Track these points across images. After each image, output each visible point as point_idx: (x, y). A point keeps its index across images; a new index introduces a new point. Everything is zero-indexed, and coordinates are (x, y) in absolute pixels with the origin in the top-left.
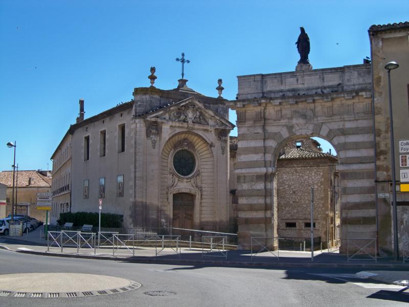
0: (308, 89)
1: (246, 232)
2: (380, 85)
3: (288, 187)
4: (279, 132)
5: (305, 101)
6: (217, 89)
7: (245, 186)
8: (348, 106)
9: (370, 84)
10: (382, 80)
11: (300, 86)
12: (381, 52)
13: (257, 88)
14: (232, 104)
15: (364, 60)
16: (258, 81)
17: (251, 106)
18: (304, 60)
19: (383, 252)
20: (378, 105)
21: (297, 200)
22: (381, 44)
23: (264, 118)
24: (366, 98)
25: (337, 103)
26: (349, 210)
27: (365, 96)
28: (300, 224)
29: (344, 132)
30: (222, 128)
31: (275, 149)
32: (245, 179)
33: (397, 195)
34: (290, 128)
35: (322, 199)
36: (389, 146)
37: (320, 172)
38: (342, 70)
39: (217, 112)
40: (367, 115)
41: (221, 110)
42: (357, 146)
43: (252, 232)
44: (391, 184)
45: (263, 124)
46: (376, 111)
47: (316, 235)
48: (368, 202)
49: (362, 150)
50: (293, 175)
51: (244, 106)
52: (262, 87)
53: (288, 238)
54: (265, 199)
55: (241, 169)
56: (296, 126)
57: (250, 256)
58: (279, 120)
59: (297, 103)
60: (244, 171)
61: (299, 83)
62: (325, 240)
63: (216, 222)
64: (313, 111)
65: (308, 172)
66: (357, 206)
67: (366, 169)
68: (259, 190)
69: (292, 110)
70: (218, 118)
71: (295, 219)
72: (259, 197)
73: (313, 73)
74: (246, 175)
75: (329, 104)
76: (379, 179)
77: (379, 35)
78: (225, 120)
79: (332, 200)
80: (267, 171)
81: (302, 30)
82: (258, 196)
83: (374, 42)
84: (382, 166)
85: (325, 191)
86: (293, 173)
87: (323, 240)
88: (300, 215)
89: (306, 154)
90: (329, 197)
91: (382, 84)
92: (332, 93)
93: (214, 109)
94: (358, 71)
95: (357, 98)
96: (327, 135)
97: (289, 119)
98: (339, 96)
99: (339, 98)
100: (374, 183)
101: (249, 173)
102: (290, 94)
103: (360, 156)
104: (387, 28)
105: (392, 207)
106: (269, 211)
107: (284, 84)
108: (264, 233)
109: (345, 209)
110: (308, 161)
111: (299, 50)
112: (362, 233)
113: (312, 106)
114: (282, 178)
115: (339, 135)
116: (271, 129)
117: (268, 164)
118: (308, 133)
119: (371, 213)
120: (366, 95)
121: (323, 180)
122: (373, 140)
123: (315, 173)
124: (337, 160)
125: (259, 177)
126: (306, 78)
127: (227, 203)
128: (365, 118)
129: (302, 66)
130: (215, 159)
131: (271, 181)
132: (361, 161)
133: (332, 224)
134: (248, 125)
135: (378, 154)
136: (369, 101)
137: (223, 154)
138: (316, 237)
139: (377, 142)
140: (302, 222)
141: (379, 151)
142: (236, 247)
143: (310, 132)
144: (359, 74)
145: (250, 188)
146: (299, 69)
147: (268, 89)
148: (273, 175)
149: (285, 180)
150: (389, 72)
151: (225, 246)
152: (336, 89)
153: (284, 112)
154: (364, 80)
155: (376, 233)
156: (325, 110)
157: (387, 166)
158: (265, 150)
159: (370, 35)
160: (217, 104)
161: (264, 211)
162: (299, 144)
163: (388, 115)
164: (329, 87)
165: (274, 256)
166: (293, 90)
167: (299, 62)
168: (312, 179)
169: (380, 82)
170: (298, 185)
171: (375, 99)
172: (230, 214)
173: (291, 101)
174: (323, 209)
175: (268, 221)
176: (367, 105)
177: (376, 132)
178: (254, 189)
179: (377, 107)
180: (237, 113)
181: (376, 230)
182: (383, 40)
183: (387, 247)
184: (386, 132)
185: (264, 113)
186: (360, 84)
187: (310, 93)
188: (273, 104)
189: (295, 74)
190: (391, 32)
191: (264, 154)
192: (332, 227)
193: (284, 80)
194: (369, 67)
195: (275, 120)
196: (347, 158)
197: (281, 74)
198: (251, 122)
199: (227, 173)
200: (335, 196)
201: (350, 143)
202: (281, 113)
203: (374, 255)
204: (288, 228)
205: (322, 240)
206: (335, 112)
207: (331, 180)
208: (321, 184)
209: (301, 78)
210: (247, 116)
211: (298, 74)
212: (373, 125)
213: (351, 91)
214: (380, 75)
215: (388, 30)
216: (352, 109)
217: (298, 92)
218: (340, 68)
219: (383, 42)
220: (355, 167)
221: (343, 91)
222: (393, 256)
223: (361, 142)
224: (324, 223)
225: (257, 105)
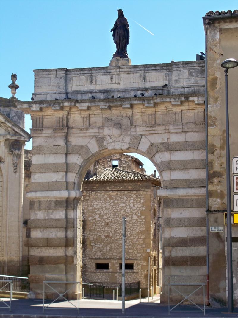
0: (125, 91)
1: (41, 274)
2: (216, 88)
3: (99, 218)
4: (86, 145)
5: (121, 106)
6: (9, 87)
7: (40, 215)
8: (175, 113)
9: (203, 86)
10: (219, 82)
11: (115, 86)
12: (218, 46)
13: (59, 87)
14: (25, 106)
15: (197, 55)
16: (61, 78)
17: (50, 109)
18: (121, 52)
19: (214, 301)
20: (213, 114)
21: (111, 235)
22: (218, 35)
23: (67, 126)
24: (199, 104)
25: (161, 109)
26: (173, 247)
27: (196, 102)
28: (113, 265)
29: (168, 147)
30: (15, 138)
31: (81, 167)
32: (40, 205)
33: (232, 228)
34: (100, 140)
35: (142, 233)
36: (225, 165)
37: (140, 198)
38: (169, 67)
39: (9, 117)
40: (198, 126)
41: (14, 114)
42: (184, 165)
43: (48, 275)
44: (226, 215)
45: (65, 134)
46: (210, 121)
47: (134, 279)
48: (198, 238)
49: (191, 171)
50: (106, 202)
51: (41, 109)
52: (66, 86)
53: (98, 283)
54: (66, 232)
55: (36, 191)
56: (108, 138)
57: (42, 307)
58: (87, 130)
59: (110, 108)
60: (39, 195)
61: (114, 82)
62: (145, 286)
63: (4, 262)
64: (131, 119)
65: (125, 198)
66: (184, 242)
67: (195, 196)
68: (58, 220)
69: (104, 116)
70: (10, 125)
71: (108, 259)
72: (59, 229)
73: (133, 69)
74: (41, 200)
75: (151, 111)
76: (211, 207)
77: (217, 25)
78: (19, 128)
79: (154, 235)
80: (69, 196)
81: (120, 13)
82: (56, 227)
83: (210, 33)
84: (216, 191)
85: (147, 222)
86: (106, 199)
87: (143, 286)
88: (115, 254)
89: (123, 175)
90: (152, 230)
91: (218, 87)
92: (155, 97)
93: (5, 113)
94: (189, 70)
95: (187, 104)
96: (148, 151)
97: (99, 128)
98: (164, 100)
99: (163, 103)
100: (205, 213)
101: (45, 198)
102: (102, 96)
103: (189, 178)
104: (226, 15)
105: (226, 243)
106: (70, 248)
107: (94, 83)
108: (63, 277)
109: (169, 245)
110: (125, 184)
111: (114, 39)
112: (189, 277)
113: (129, 112)
114: (92, 206)
115: (162, 151)
116: (75, 141)
117: (71, 186)
118: (123, 148)
119: (201, 251)
120: (198, 101)
121: (144, 208)
122: (205, 158)
123: (134, 200)
124: (160, 184)
125: (58, 203)
126: (122, 75)
127: (19, 237)
128: (197, 130)
129: (118, 60)
130: (5, 179)
131: (75, 208)
132: (189, 184)
133: (155, 265)
134: (47, 135)
135: (211, 176)
136: (201, 108)
137: (15, 172)
138: (134, 281)
139: (210, 160)
140: (117, 263)
141: (211, 172)
142: (26, 295)
143: (126, 147)
144: (190, 74)
145: (47, 218)
146: (114, 64)
147: (74, 88)
148: (77, 200)
149: (96, 209)
150: (226, 71)
151: (14, 294)
152: (160, 92)
153: (93, 119)
154: (196, 82)
155: (207, 277)
156: (146, 118)
157: (221, 191)
158: (67, 168)
159: (205, 23)
160: (9, 106)
161: (63, 248)
162: (115, 163)
163: (224, 128)
164: (152, 89)
165: (73, 307)
166: (106, 91)
167: (115, 55)
168: (130, 208)
169: (216, 84)
170: (112, 215)
171: (209, 106)
172: (23, 252)
173: (103, 105)
174: (144, 246)
175: (69, 261)
176: (199, 113)
177: (209, 149)
178: (52, 219)
179: (211, 117)
180: (32, 119)
181: (207, 273)
182: (221, 30)
183: (220, 295)
184: (222, 148)
185: (67, 119)
186: (190, 87)
187: (127, 95)
188: (79, 108)
189: (109, 71)
190: (231, 22)
191: (66, 172)
192: (155, 270)
193: (94, 78)
194: (203, 65)
195: (81, 129)
196: (172, 180)
197: (91, 69)
198: (50, 131)
199: (19, 198)
200: (159, 230)
201: (175, 161)
202: (89, 120)
203: (202, 306)
204: (98, 270)
205: (141, 286)
206: (158, 121)
207: (155, 210)
208: (142, 215)
209: (117, 76)
210: (44, 123)
211: (112, 71)
212: (205, 139)
213: (179, 95)
214: (216, 75)
215: (228, 18)
216: (180, 118)
217: (112, 95)
218: (167, 65)
219: (221, 33)
220: (181, 192)
221: (169, 95)
222: (227, 306)
223: (190, 161)
224: (145, 264)
225: (58, 108)
